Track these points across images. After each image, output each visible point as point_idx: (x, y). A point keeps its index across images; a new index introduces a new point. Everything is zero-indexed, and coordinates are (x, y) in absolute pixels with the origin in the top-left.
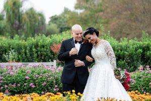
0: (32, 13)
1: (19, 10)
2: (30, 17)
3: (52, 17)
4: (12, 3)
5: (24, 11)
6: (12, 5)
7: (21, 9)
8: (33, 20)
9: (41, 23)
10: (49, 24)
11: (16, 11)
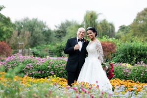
0: (104, 23)
1: (94, 21)
2: (103, 26)
3: (121, 26)
4: (90, 16)
5: (99, 22)
6: (90, 18)
7: (96, 20)
8: (105, 28)
9: (111, 31)
10: (118, 32)
11: (93, 22)
